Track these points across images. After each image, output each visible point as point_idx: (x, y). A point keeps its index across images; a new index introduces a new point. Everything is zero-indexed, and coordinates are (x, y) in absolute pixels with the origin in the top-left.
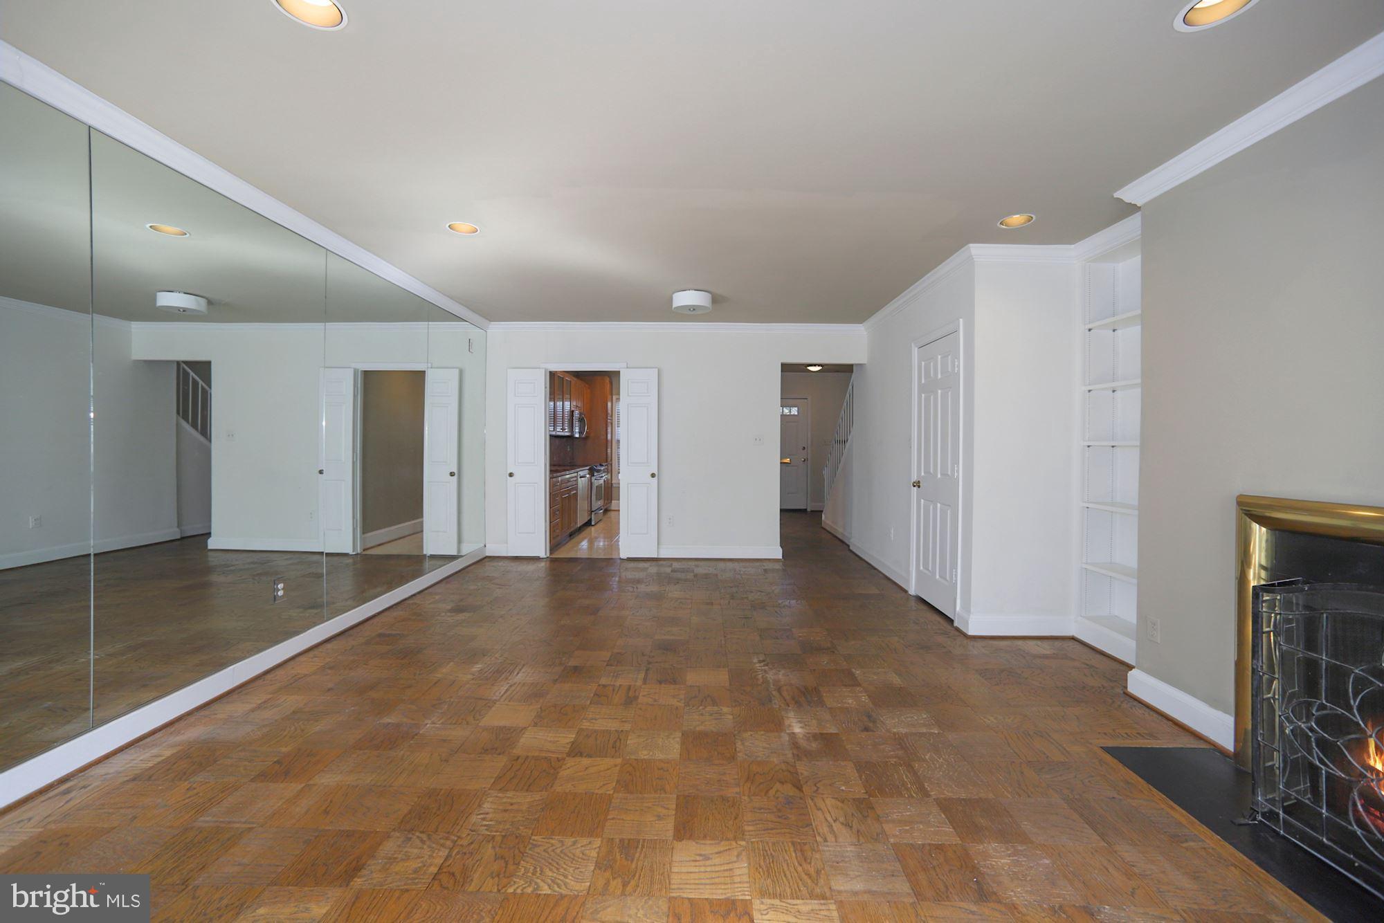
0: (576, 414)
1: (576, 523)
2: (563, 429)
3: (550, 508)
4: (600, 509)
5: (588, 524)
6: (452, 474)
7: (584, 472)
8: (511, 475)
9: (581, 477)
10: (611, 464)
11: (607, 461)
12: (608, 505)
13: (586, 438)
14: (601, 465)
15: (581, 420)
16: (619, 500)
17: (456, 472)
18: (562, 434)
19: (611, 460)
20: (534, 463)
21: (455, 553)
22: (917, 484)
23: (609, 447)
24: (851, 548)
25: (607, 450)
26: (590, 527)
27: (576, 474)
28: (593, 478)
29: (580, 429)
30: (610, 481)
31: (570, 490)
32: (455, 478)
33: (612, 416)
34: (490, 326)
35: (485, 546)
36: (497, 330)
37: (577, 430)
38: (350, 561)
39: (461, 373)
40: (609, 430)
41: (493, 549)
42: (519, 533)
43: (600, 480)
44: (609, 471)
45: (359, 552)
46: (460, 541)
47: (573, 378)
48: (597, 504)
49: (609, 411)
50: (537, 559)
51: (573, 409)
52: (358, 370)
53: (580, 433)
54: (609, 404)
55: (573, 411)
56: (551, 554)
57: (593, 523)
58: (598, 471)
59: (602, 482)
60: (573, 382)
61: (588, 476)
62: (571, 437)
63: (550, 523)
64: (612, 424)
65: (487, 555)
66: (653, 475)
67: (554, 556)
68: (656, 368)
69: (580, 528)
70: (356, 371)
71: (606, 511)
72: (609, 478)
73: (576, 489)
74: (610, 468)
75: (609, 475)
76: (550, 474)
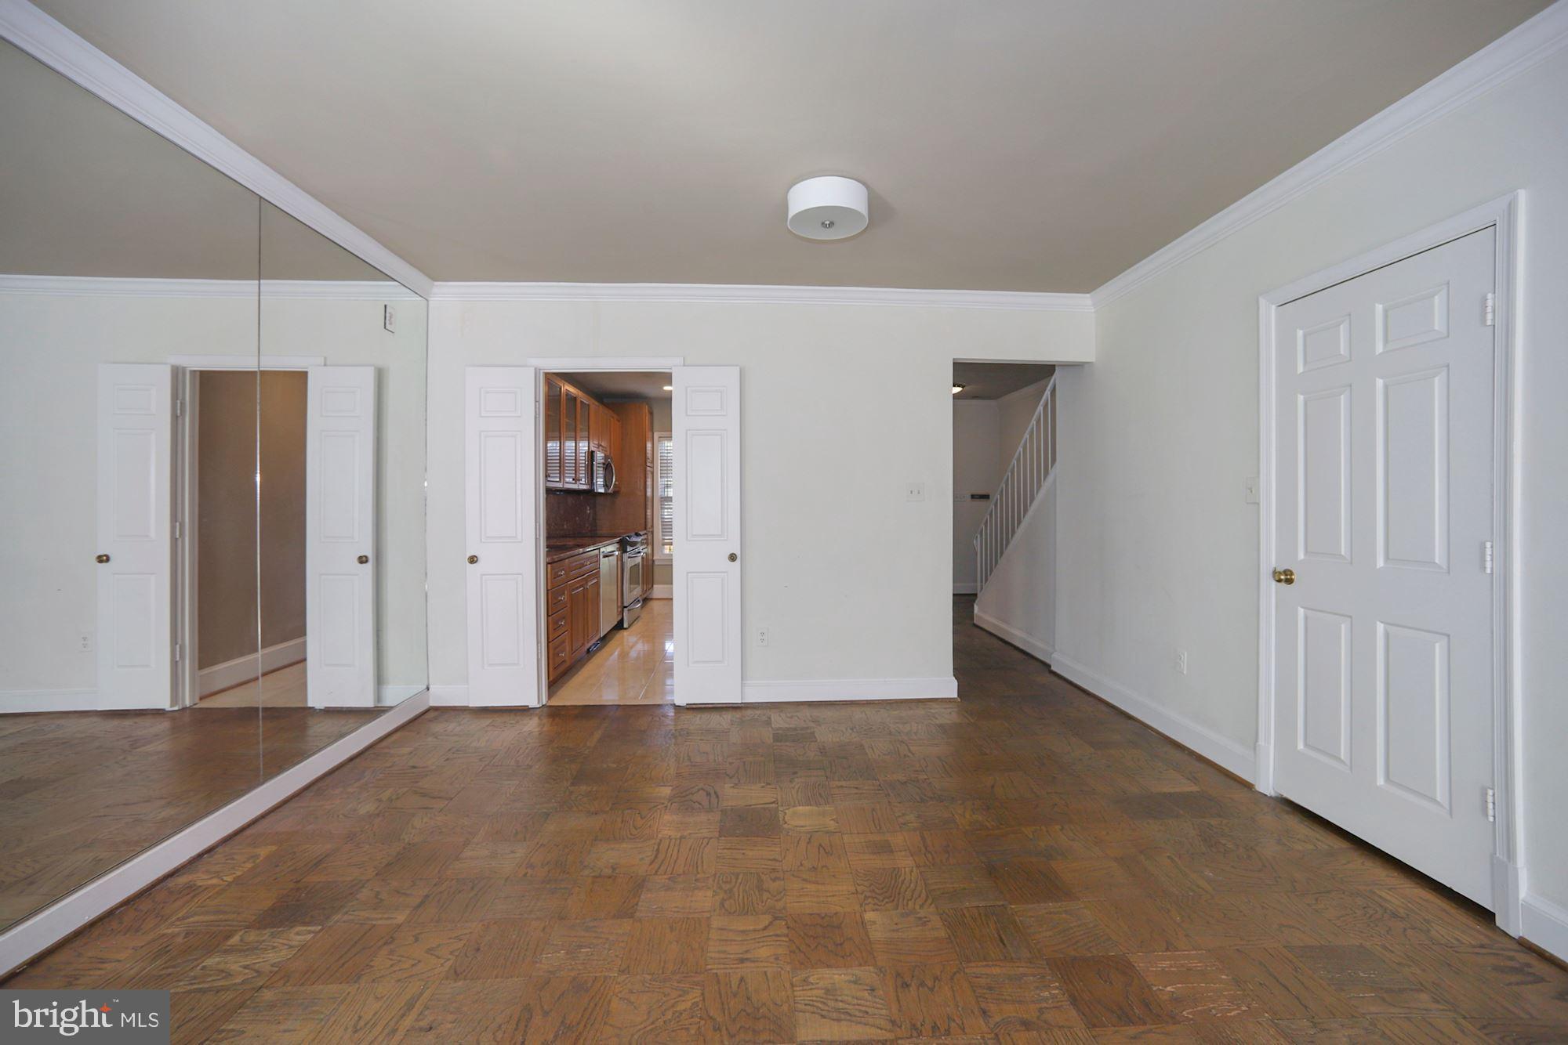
0: (600, 456)
1: (598, 630)
2: (576, 480)
3: (548, 616)
4: (637, 601)
5: (619, 626)
6: (363, 560)
7: (611, 547)
8: (473, 560)
9: (604, 557)
10: (652, 533)
11: (646, 529)
12: (648, 593)
13: (616, 493)
14: (637, 535)
15: (607, 467)
16: (672, 584)
17: (370, 555)
18: (575, 487)
19: (652, 526)
20: (516, 537)
21: (368, 702)
22: (1285, 577)
23: (649, 506)
24: (1053, 668)
25: (646, 512)
26: (622, 631)
27: (597, 551)
28: (625, 556)
29: (605, 481)
30: (650, 557)
31: (586, 580)
32: (368, 567)
33: (653, 462)
34: (435, 290)
35: (428, 689)
36: (448, 296)
37: (600, 481)
38: (164, 725)
39: (380, 377)
40: (649, 483)
41: (444, 695)
42: (491, 665)
43: (635, 558)
44: (649, 542)
45: (188, 703)
46: (380, 680)
47: (593, 401)
48: (633, 593)
49: (649, 455)
50: (523, 711)
51: (592, 449)
52: (184, 369)
53: (606, 486)
54: (649, 445)
55: (593, 452)
56: (550, 696)
57: (625, 626)
58: (633, 544)
59: (639, 560)
60: (592, 407)
61: (617, 553)
62: (590, 493)
63: (548, 642)
64: (653, 473)
65: (432, 705)
66: (733, 558)
67: (555, 702)
68: (737, 366)
69: (605, 636)
70: (177, 373)
71: (646, 600)
72: (650, 551)
73: (597, 575)
74: (650, 537)
75: (650, 547)
76: (548, 554)
